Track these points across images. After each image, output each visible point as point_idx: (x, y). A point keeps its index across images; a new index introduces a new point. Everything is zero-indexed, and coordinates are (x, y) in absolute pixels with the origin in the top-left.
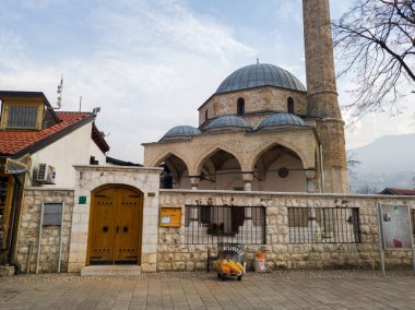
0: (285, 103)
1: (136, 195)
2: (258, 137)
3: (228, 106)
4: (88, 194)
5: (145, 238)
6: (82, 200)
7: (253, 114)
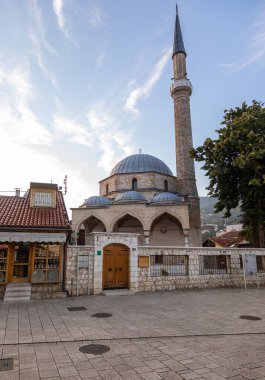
0: (163, 183)
1: (126, 249)
2: (154, 208)
3: (126, 183)
4: (101, 249)
5: (132, 274)
6: (99, 253)
7: (144, 190)
